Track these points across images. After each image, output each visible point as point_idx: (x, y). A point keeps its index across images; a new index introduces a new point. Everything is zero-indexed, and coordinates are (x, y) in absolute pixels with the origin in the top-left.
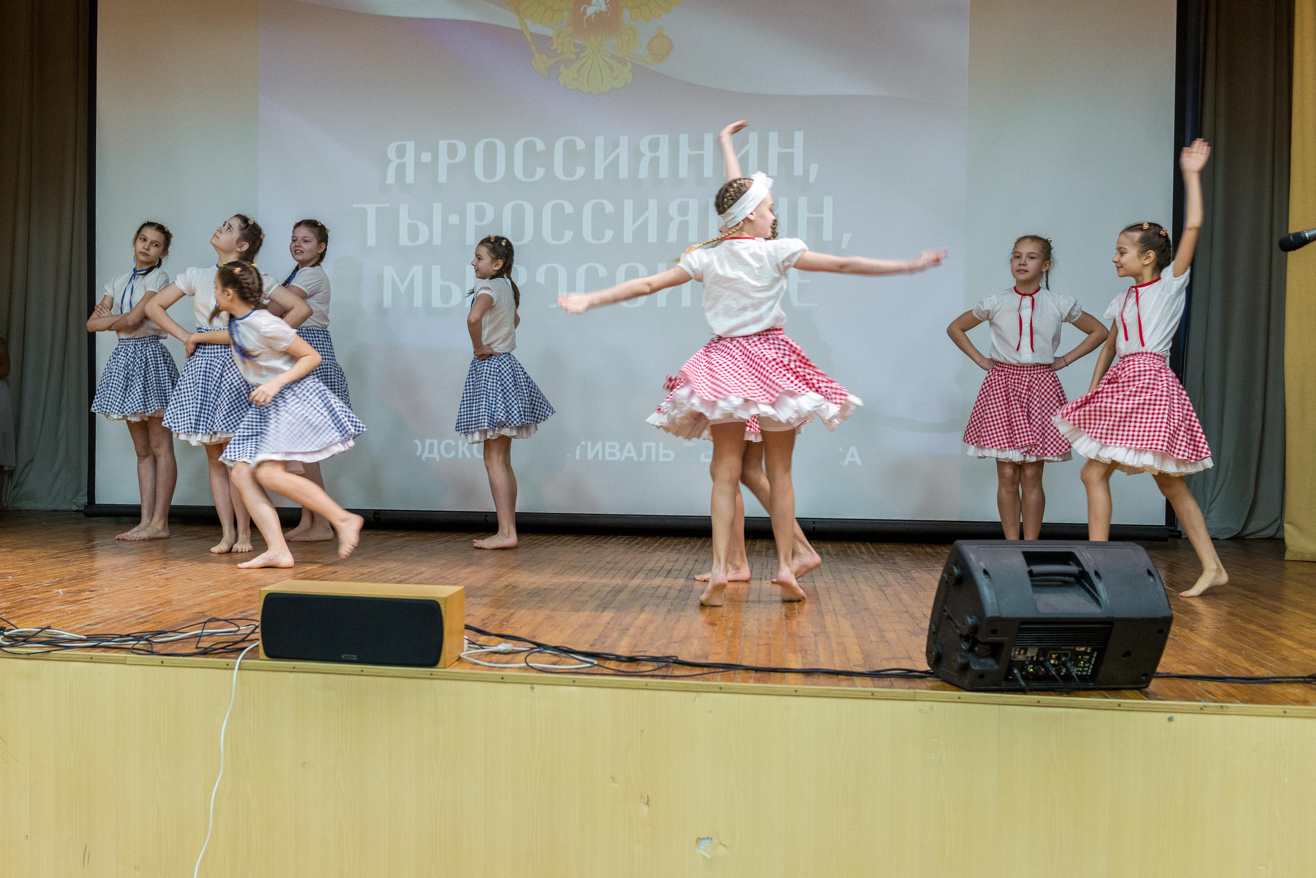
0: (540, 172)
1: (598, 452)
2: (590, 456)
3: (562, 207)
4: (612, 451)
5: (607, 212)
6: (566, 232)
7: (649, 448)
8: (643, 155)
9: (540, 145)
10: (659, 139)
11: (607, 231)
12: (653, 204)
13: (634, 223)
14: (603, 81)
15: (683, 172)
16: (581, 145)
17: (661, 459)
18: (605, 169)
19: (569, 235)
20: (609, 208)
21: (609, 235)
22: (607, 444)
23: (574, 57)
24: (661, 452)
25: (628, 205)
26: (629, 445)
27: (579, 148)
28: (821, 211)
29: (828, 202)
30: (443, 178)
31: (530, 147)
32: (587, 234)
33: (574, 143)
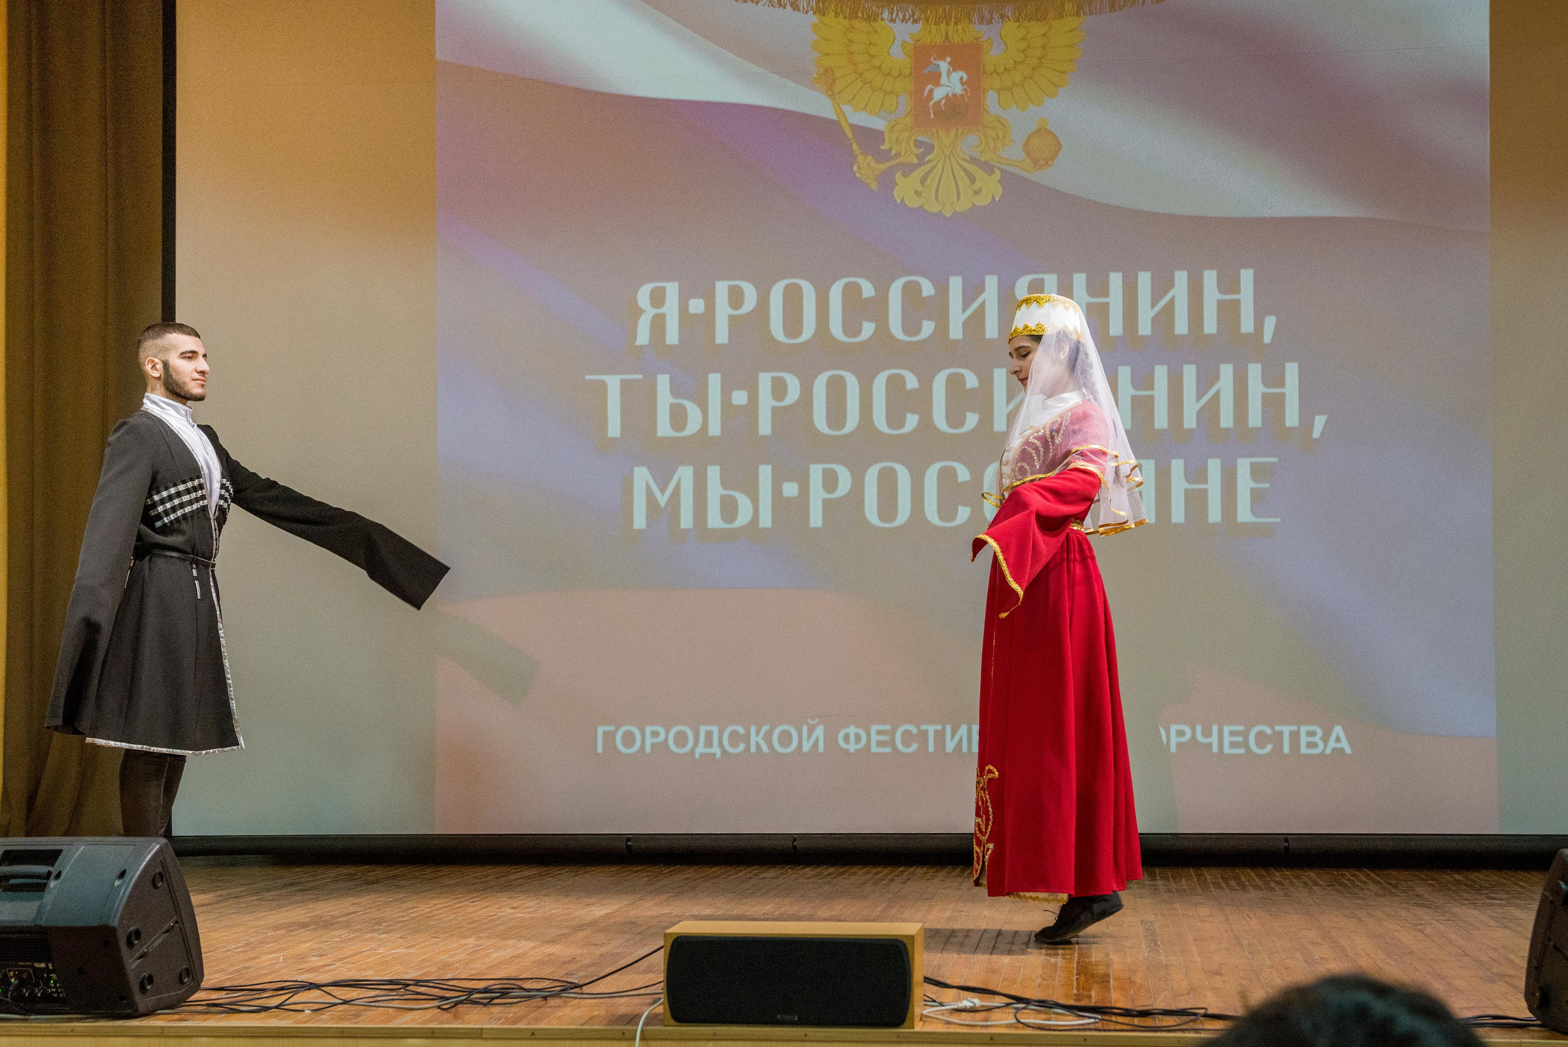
0: (868, 329)
1: (961, 740)
2: (950, 746)
3: (902, 378)
5: (968, 386)
6: (909, 416)
9: (868, 290)
10: (1043, 280)
11: (969, 415)
13: (1008, 400)
14: (959, 198)
16: (928, 288)
18: (966, 324)
19: (912, 421)
20: (972, 381)
21: (972, 420)
23: (916, 161)
25: (1000, 376)
27: (925, 294)
28: (1282, 384)
29: (1292, 371)
30: (722, 335)
31: (851, 293)
32: (939, 419)
33: (917, 287)
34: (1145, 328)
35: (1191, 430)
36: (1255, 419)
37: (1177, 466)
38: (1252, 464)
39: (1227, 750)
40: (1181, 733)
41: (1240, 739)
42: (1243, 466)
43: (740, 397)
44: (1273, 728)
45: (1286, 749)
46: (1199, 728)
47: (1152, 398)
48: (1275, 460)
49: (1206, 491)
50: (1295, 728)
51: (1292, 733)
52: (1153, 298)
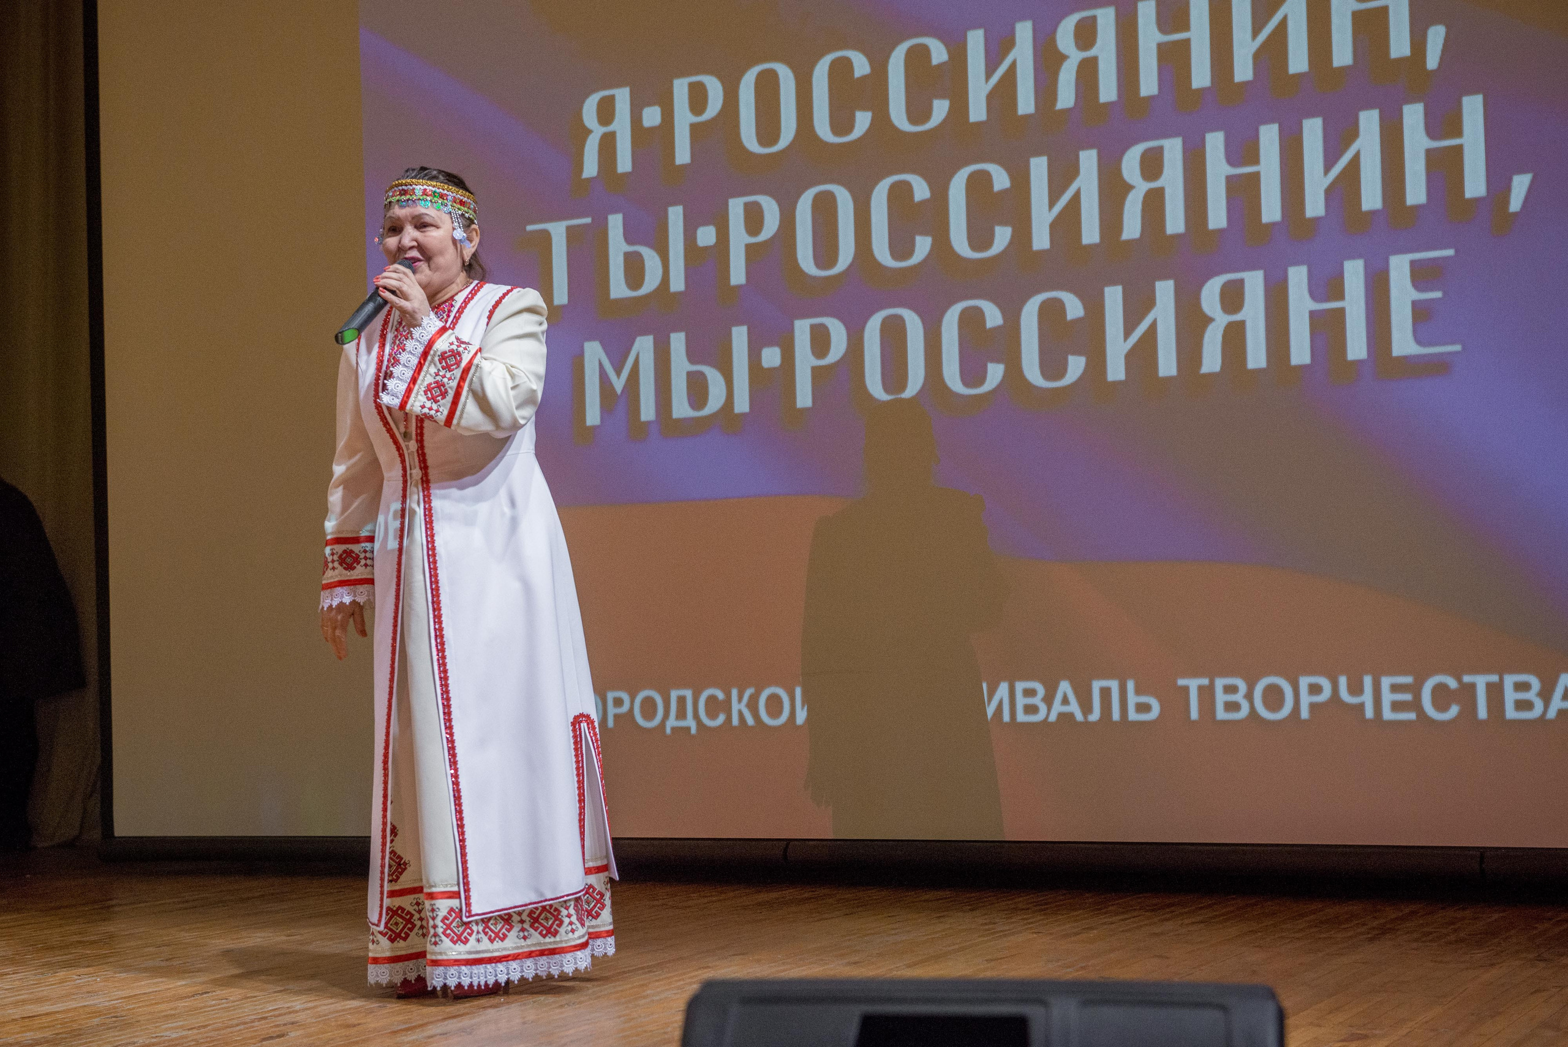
0: (863, 121)
1: (1001, 703)
3: (907, 187)
4: (1030, 701)
5: (996, 188)
6: (919, 239)
7: (1106, 693)
8: (1064, 58)
9: (861, 65)
10: (1095, 18)
11: (998, 228)
12: (1089, 160)
13: (1052, 204)
15: (1149, 84)
16: (939, 53)
17: (1133, 716)
18: (990, 97)
20: (1001, 179)
21: (1002, 236)
22: (1020, 686)
24: (1132, 699)
25: (1039, 167)
26: (1065, 687)
27: (935, 61)
28: (1458, 132)
29: (1473, 108)
30: (683, 155)
31: (841, 71)
32: (960, 241)
33: (925, 51)
34: (1243, 71)
35: (1317, 220)
36: (1416, 193)
37: (1298, 277)
38: (1413, 263)
39: (1388, 714)
40: (1315, 689)
41: (1407, 697)
42: (1399, 267)
43: (706, 236)
44: (1459, 680)
45: (1482, 713)
46: (1343, 681)
47: (1255, 177)
48: (1450, 252)
49: (1341, 312)
50: (1494, 678)
51: (1489, 686)
52: (1254, 23)
